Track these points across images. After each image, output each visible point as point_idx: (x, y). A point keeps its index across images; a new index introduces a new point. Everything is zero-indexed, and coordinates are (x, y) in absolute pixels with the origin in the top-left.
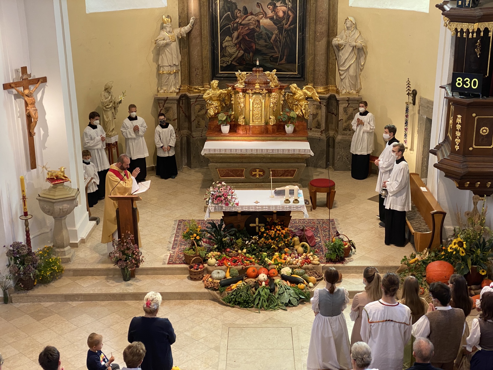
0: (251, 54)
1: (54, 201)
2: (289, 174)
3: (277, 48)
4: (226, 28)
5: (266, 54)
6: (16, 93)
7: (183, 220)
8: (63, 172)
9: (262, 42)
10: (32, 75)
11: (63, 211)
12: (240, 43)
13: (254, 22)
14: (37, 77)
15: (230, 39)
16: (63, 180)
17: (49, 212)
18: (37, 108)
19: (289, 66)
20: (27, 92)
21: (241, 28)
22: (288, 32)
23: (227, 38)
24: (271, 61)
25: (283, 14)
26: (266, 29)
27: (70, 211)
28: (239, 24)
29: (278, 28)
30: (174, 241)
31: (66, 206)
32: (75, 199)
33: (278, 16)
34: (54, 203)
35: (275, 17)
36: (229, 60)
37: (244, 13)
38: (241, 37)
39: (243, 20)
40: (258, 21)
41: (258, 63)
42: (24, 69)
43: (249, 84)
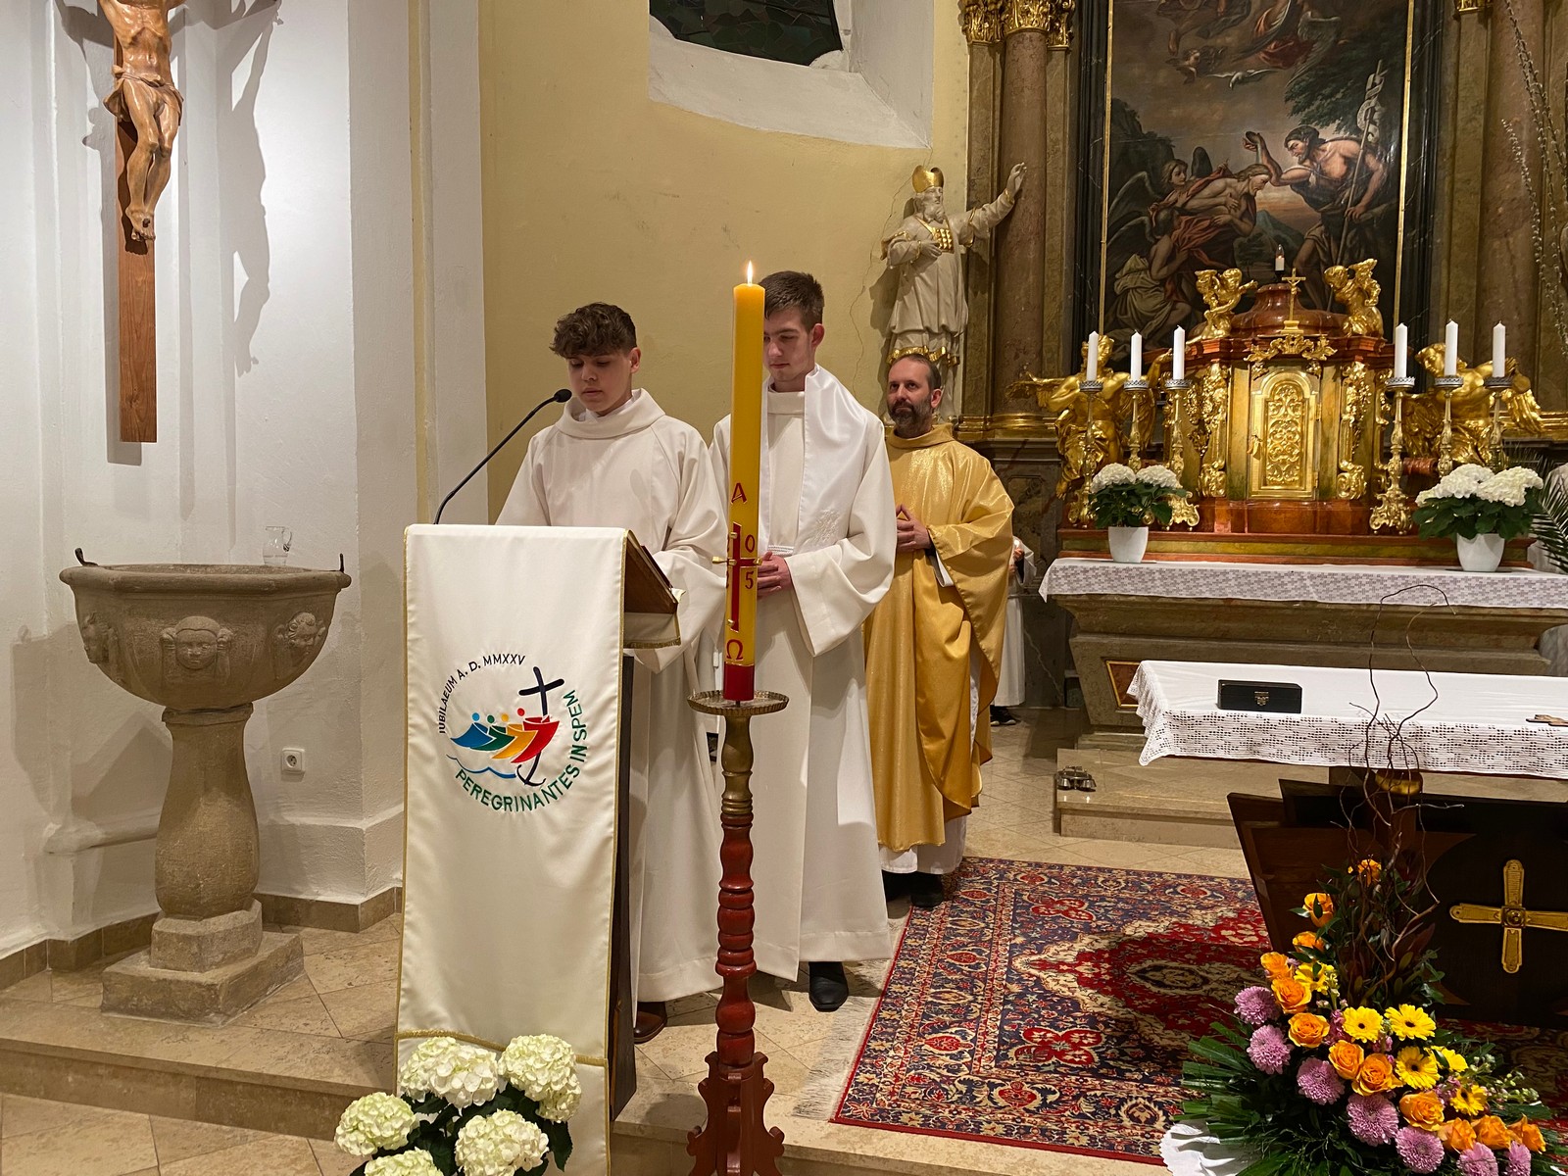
4: (1131, 227)
9: (1260, 271)
11: (184, 663)
12: (1176, 277)
13: (1232, 202)
15: (1141, 266)
21: (1183, 225)
22: (1360, 234)
23: (1133, 261)
25: (1345, 168)
26: (1276, 224)
28: (1178, 209)
29: (1326, 220)
33: (1326, 174)
35: (1313, 179)
37: (1199, 170)
38: (1182, 257)
39: (1193, 196)
40: (1250, 198)
43: (1250, 329)
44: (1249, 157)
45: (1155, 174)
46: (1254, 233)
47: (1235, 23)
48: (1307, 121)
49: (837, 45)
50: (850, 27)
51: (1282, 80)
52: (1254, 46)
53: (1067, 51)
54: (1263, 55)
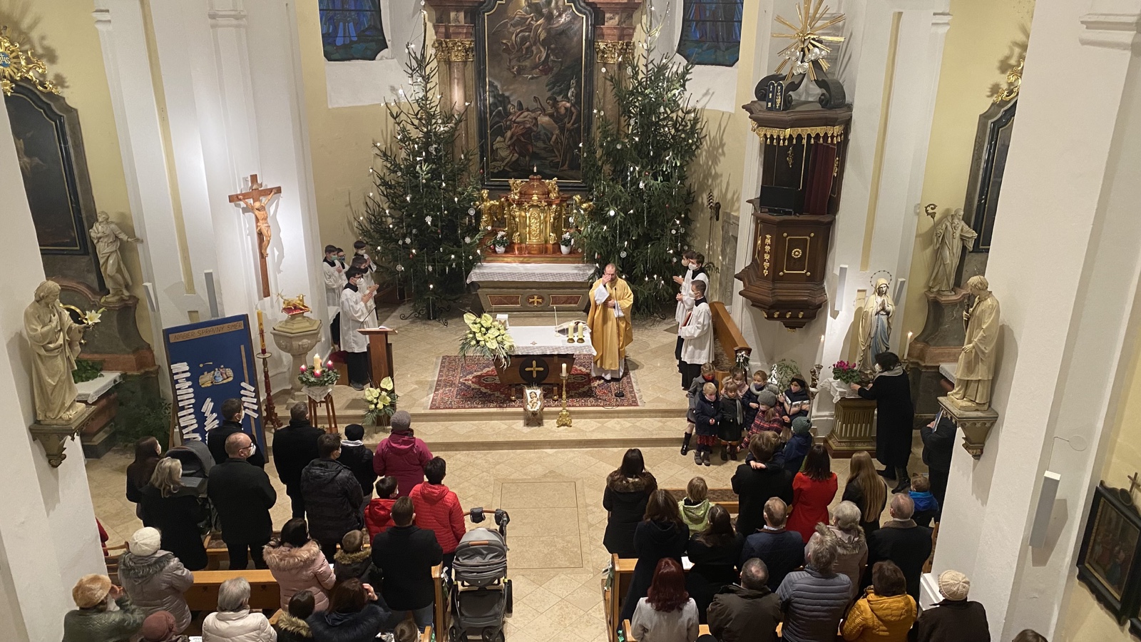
0: (527, 158)
1: (292, 335)
2: (573, 302)
3: (559, 151)
4: (497, 126)
5: (545, 159)
6: (245, 206)
7: (448, 357)
8: (302, 301)
9: (540, 144)
10: (263, 185)
11: (303, 348)
12: (513, 145)
13: (530, 120)
14: (269, 187)
15: (502, 140)
16: (302, 310)
17: (285, 349)
18: (270, 224)
19: (571, 173)
20: (257, 205)
21: (515, 127)
22: (570, 133)
23: (499, 139)
24: (551, 167)
25: (565, 111)
26: (544, 128)
27: (311, 348)
28: (513, 121)
29: (559, 127)
30: (438, 381)
31: (305, 341)
32: (318, 333)
33: (559, 112)
34: (291, 338)
35: (555, 114)
36: (500, 165)
37: (519, 108)
38: (515, 138)
39: (518, 117)
40: (536, 119)
41: (535, 171)
42: (254, 178)
43: (525, 194)
44: (535, 105)
45: (505, 108)
46: (539, 130)
47: (528, 58)
48: (553, 94)
49: (387, 47)
50: (390, 39)
51: (545, 79)
52: (536, 67)
53: (472, 61)
54: (538, 70)
